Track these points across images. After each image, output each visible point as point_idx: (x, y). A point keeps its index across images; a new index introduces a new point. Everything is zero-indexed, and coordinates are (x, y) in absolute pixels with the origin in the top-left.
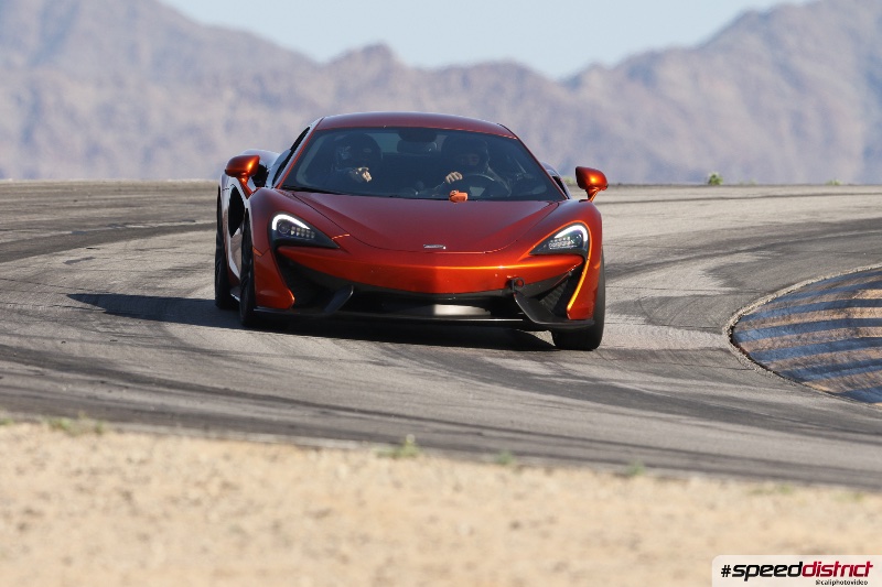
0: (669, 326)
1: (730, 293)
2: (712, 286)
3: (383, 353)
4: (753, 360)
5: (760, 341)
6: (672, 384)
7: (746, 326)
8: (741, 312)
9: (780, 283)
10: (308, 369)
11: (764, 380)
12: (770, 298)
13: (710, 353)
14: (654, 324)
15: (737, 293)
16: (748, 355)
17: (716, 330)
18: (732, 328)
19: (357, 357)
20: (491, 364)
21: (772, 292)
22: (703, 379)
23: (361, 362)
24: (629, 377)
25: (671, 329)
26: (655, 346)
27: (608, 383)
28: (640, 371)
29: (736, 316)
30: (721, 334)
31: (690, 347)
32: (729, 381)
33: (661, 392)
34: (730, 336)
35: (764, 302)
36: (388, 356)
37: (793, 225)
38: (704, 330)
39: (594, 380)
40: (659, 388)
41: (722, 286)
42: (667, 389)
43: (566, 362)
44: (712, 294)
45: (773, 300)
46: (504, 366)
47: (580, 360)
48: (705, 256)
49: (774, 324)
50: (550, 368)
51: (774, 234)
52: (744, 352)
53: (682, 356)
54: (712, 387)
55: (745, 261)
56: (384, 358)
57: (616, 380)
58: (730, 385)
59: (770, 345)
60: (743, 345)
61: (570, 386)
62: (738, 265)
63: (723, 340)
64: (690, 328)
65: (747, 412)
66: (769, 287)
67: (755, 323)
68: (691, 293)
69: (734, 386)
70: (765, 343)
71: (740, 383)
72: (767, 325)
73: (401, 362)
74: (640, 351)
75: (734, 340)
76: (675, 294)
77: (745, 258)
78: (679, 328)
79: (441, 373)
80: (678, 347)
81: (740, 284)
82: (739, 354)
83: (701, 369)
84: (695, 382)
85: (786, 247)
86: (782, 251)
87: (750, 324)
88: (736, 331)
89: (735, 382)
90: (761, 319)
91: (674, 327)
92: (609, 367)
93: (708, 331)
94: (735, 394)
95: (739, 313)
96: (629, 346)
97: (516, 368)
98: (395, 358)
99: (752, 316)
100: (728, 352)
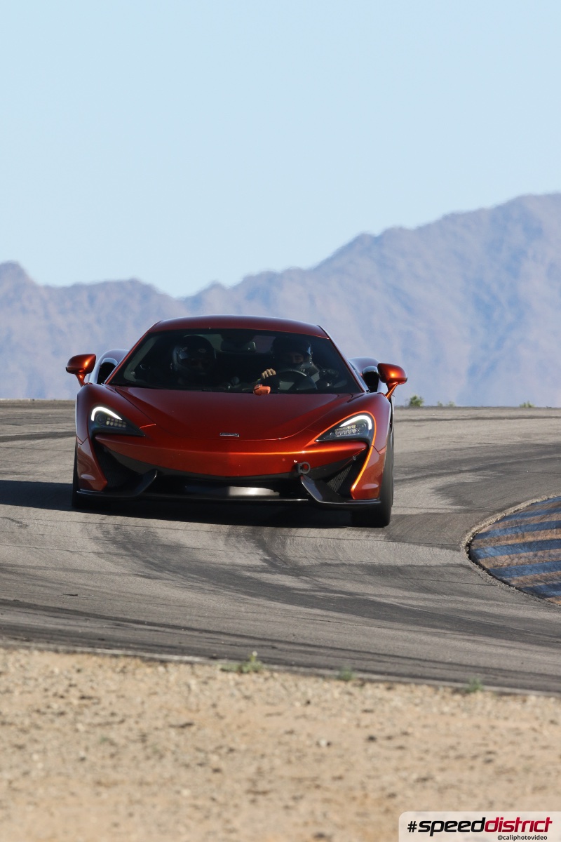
0: (410, 543)
1: (461, 511)
2: (441, 505)
3: (146, 567)
4: (494, 577)
5: (499, 558)
6: (425, 599)
7: (482, 544)
8: (474, 530)
9: (506, 502)
10: (81, 581)
11: (508, 596)
12: (499, 516)
13: (452, 569)
14: (394, 540)
15: (467, 511)
16: (488, 571)
17: (455, 548)
18: (469, 545)
19: (123, 571)
20: (250, 578)
21: (500, 511)
22: (453, 594)
23: (129, 575)
24: (383, 591)
25: (412, 546)
26: (399, 563)
27: (365, 597)
28: (391, 586)
29: (470, 534)
30: (459, 551)
31: (433, 563)
32: (477, 597)
33: (416, 606)
34: (468, 553)
35: (494, 520)
36: (152, 569)
37: (508, 446)
38: (443, 547)
39: (351, 594)
40: (415, 603)
41: (452, 505)
42: (421, 604)
43: (319, 576)
44: (443, 511)
45: (504, 519)
46: (263, 580)
47: (333, 575)
48: (432, 476)
49: (510, 542)
50: (306, 582)
51: (492, 454)
52: (484, 569)
53: (427, 573)
54: (462, 602)
55: (470, 481)
56: (147, 571)
57: (371, 595)
58: (479, 601)
59: (509, 561)
60: (482, 562)
61: (330, 600)
62: (463, 484)
63: (462, 557)
64: (430, 545)
65: (503, 627)
66: (496, 505)
67: (491, 541)
68: (424, 511)
69: (482, 601)
70: (503, 560)
71: (488, 599)
72: (503, 542)
73: (165, 575)
74: (387, 566)
75: (473, 557)
76: (408, 512)
77: (468, 478)
78: (419, 544)
79: (207, 586)
80: (422, 564)
81: (469, 503)
82: (480, 571)
83: (449, 585)
84: (445, 597)
85: (506, 467)
86: (502, 472)
87: (485, 542)
88: (473, 548)
89: (482, 598)
90: (496, 537)
91: (414, 543)
92: (362, 582)
93: (447, 548)
94: (486, 609)
95: (473, 531)
96: (376, 562)
97: (276, 583)
98: (161, 571)
99: (486, 534)
100: (469, 568)
